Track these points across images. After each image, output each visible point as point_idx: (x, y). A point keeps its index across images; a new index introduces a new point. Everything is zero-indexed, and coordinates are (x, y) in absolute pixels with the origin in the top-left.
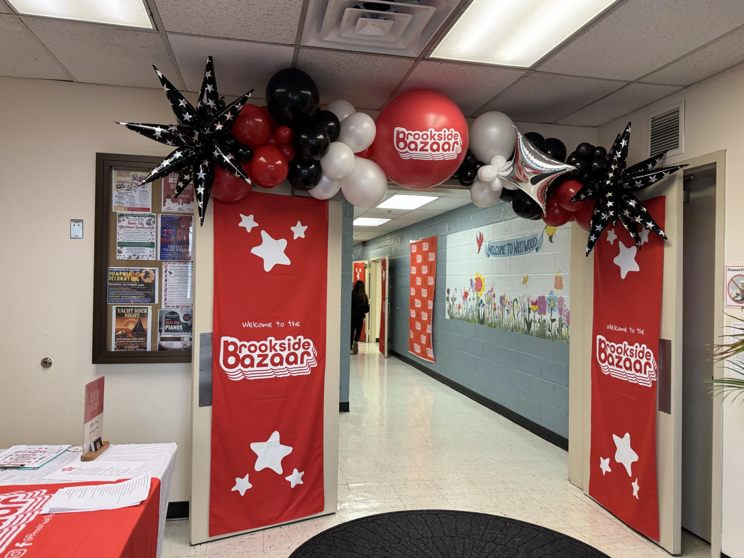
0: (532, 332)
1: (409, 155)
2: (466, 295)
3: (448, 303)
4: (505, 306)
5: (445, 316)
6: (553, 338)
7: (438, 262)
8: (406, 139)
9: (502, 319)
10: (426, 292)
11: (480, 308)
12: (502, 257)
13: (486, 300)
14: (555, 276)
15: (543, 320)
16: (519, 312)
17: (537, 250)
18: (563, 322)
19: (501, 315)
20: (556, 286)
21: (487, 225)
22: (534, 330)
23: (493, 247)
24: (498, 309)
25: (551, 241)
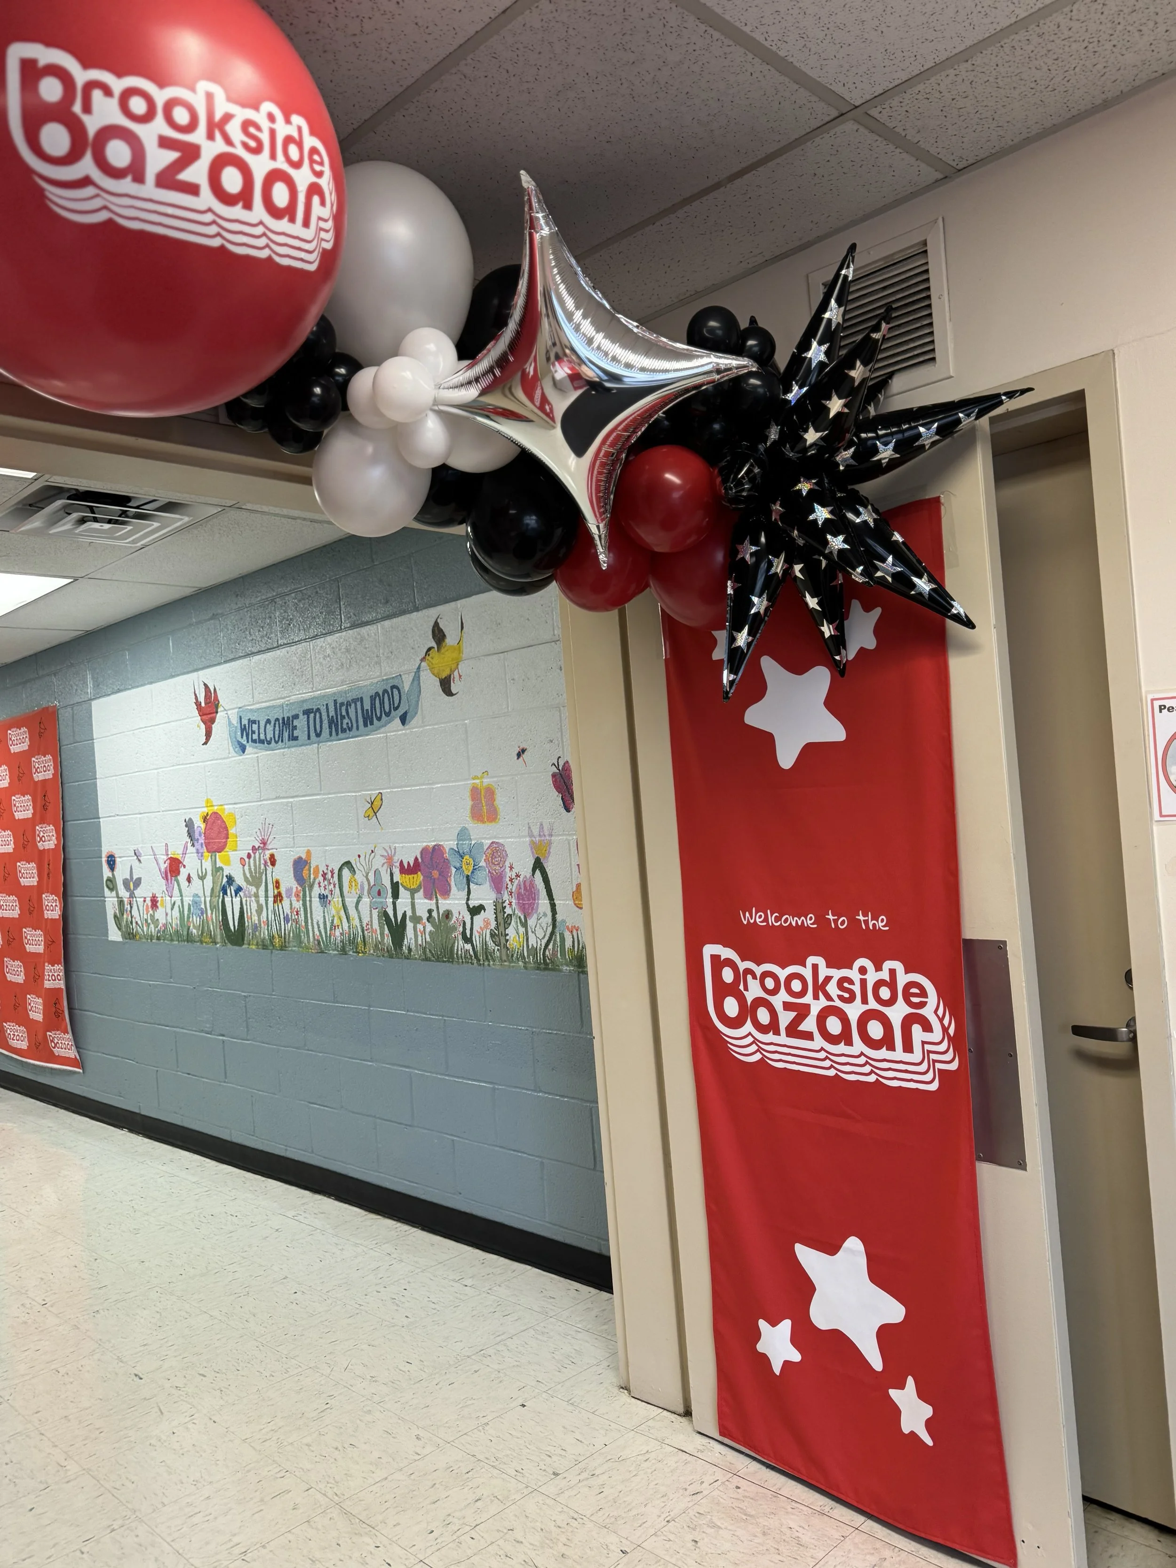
0: (410, 950)
1: (97, 203)
2: (174, 867)
3: (114, 893)
4: (311, 887)
5: (106, 934)
6: (479, 960)
7: (65, 781)
8: (77, 108)
9: (306, 922)
10: (35, 871)
11: (228, 899)
12: (289, 748)
13: (244, 874)
14: (470, 787)
15: (441, 912)
16: (360, 898)
17: (403, 720)
18: (508, 911)
19: (302, 912)
20: (477, 815)
21: (226, 662)
22: (416, 940)
23: (254, 722)
24: (289, 896)
25: (448, 692)
